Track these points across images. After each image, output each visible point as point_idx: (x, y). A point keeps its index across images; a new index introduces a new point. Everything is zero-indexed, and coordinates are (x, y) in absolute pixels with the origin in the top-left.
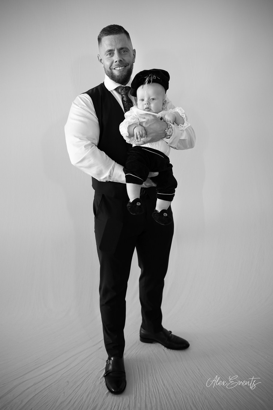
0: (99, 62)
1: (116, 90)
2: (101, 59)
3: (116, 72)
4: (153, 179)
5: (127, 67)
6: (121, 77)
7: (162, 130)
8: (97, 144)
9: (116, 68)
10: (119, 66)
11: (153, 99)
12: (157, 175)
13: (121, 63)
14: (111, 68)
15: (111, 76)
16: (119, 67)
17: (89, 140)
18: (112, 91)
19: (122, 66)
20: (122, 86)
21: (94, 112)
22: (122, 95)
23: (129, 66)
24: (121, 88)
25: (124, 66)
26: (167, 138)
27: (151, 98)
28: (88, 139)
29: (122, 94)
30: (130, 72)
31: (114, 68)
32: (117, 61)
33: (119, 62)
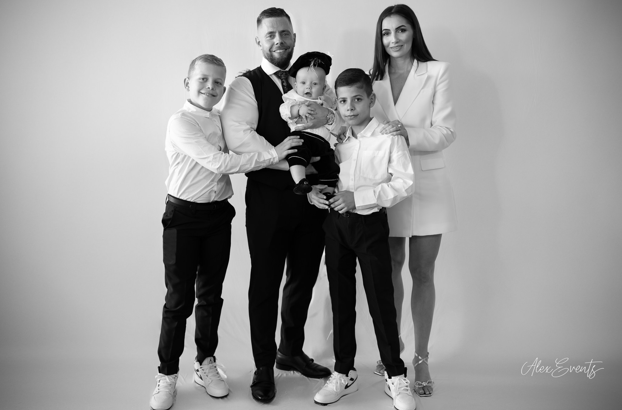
0: (257, 45)
1: (275, 74)
2: (259, 41)
3: (276, 55)
4: (315, 165)
5: (288, 50)
6: (282, 59)
7: (324, 116)
8: (255, 129)
9: (276, 50)
10: (279, 48)
11: (315, 84)
12: (319, 160)
13: (282, 45)
14: (271, 50)
15: (271, 59)
16: (280, 50)
17: (248, 125)
18: (271, 75)
19: (283, 49)
20: (282, 70)
21: (254, 96)
22: (282, 80)
23: (290, 50)
24: (281, 73)
25: (285, 49)
26: (328, 125)
27: (314, 82)
28: (248, 123)
29: (282, 78)
30: (290, 56)
31: (274, 51)
32: (278, 44)
33: (280, 44)
